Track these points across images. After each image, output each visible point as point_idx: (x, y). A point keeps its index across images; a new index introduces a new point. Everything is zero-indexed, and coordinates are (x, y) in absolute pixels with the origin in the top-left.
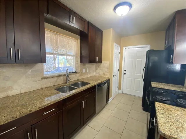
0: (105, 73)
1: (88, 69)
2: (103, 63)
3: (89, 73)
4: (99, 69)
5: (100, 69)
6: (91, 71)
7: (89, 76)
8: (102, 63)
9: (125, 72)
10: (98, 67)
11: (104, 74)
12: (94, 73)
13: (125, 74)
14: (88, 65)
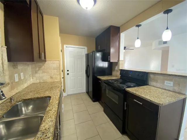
0: (54, 76)
1: (22, 74)
2: (49, 62)
3: (26, 80)
4: (40, 72)
5: (44, 72)
6: (26, 77)
7: (26, 85)
8: (47, 62)
9: (68, 72)
10: (38, 69)
11: (51, 78)
12: (32, 80)
13: (68, 74)
14: (21, 67)
